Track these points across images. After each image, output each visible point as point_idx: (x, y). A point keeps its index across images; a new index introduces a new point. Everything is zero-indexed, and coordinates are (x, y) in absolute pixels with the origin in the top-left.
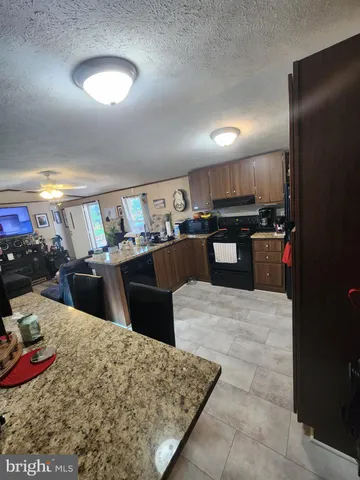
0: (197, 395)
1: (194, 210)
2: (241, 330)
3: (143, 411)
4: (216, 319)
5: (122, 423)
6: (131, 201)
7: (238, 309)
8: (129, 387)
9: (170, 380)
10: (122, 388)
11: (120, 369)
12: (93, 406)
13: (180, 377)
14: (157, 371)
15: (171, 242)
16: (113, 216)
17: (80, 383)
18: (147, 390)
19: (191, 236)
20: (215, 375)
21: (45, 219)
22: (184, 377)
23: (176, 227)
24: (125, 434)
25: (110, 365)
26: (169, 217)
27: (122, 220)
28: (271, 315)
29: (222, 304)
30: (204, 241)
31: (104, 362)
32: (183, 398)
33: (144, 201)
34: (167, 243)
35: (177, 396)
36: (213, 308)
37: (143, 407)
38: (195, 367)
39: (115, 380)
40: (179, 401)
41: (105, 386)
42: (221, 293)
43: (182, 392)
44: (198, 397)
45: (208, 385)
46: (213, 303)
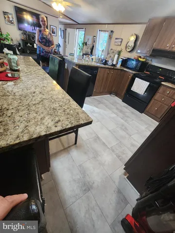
0: (68, 124)
1: (137, 52)
2: (123, 125)
3: (35, 115)
4: (114, 115)
5: (21, 113)
6: (102, 34)
7: (128, 117)
8: (38, 103)
9: (60, 111)
10: (34, 102)
11: (40, 96)
12: (15, 101)
13: (66, 113)
14: (57, 105)
15: (112, 67)
16: (90, 43)
17: (18, 92)
18: (45, 109)
19: (125, 69)
20: (85, 122)
21: (55, 30)
22: (68, 114)
23: (120, 60)
24: (19, 118)
25: (37, 92)
26: (119, 53)
27: (93, 46)
28: (143, 127)
29: (121, 111)
30: (132, 75)
31: (36, 90)
32: (59, 121)
33: (110, 37)
34: (110, 67)
35: (57, 119)
36: (116, 111)
37: (37, 113)
38: (78, 113)
39: (34, 98)
40: (56, 121)
41: (27, 98)
42: (124, 106)
43: (61, 119)
44: (68, 125)
45: (78, 124)
46: (117, 109)
